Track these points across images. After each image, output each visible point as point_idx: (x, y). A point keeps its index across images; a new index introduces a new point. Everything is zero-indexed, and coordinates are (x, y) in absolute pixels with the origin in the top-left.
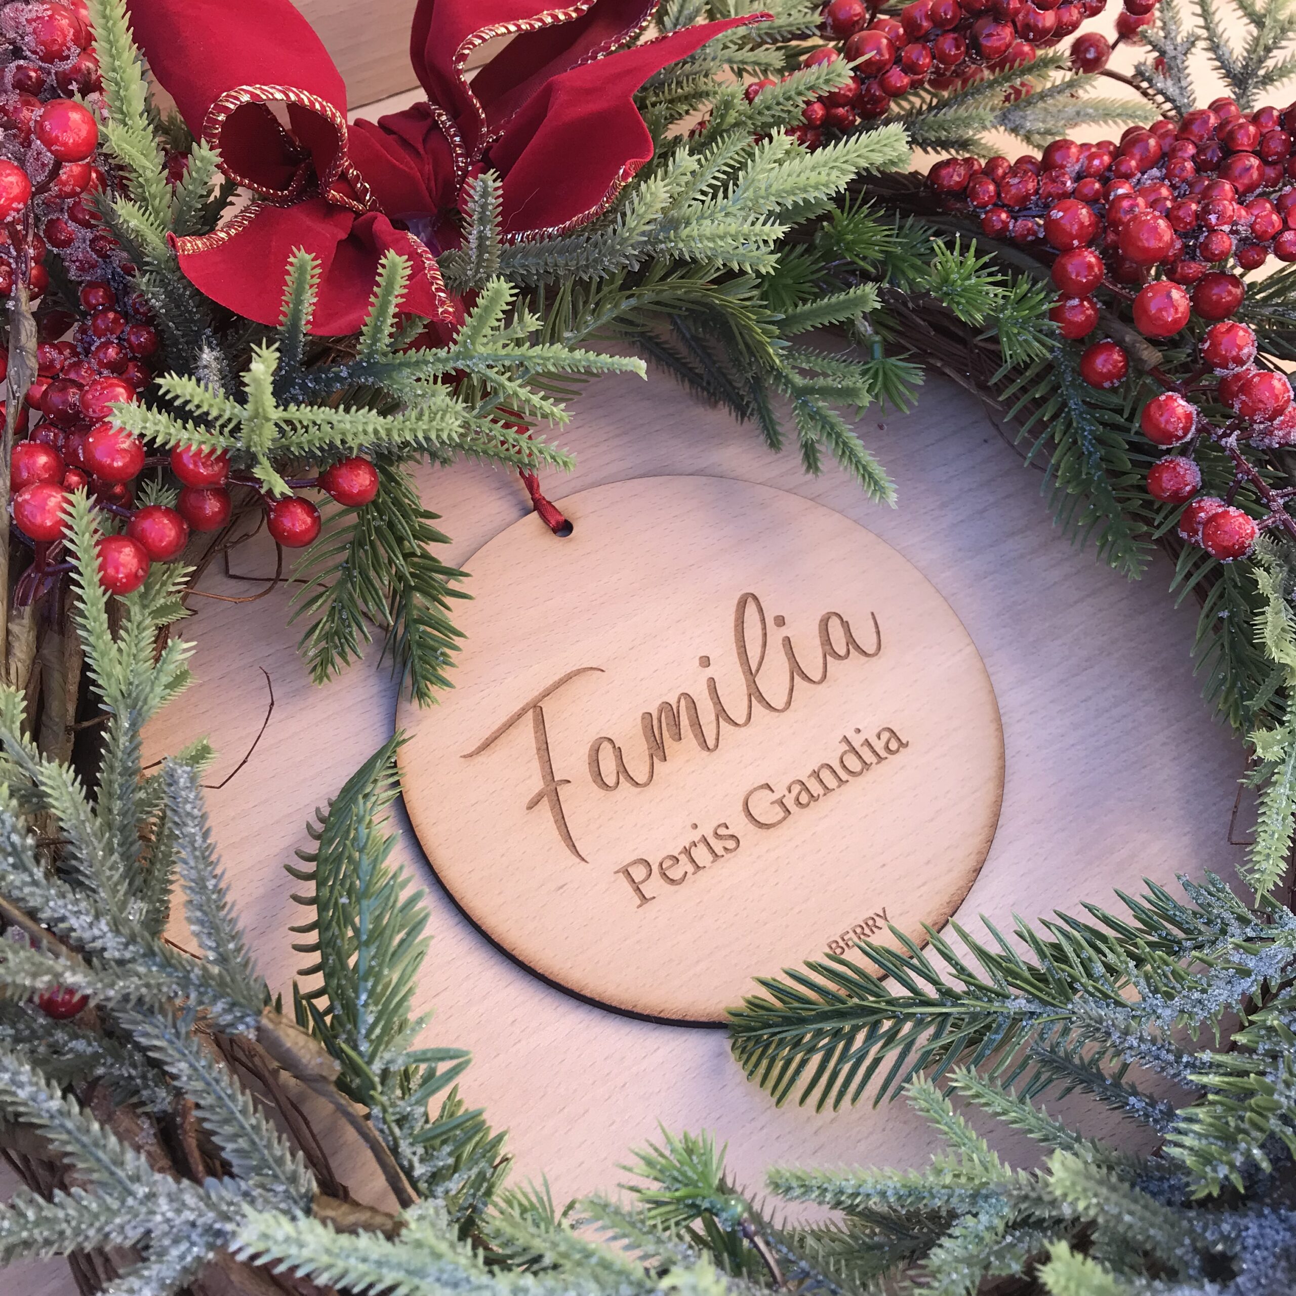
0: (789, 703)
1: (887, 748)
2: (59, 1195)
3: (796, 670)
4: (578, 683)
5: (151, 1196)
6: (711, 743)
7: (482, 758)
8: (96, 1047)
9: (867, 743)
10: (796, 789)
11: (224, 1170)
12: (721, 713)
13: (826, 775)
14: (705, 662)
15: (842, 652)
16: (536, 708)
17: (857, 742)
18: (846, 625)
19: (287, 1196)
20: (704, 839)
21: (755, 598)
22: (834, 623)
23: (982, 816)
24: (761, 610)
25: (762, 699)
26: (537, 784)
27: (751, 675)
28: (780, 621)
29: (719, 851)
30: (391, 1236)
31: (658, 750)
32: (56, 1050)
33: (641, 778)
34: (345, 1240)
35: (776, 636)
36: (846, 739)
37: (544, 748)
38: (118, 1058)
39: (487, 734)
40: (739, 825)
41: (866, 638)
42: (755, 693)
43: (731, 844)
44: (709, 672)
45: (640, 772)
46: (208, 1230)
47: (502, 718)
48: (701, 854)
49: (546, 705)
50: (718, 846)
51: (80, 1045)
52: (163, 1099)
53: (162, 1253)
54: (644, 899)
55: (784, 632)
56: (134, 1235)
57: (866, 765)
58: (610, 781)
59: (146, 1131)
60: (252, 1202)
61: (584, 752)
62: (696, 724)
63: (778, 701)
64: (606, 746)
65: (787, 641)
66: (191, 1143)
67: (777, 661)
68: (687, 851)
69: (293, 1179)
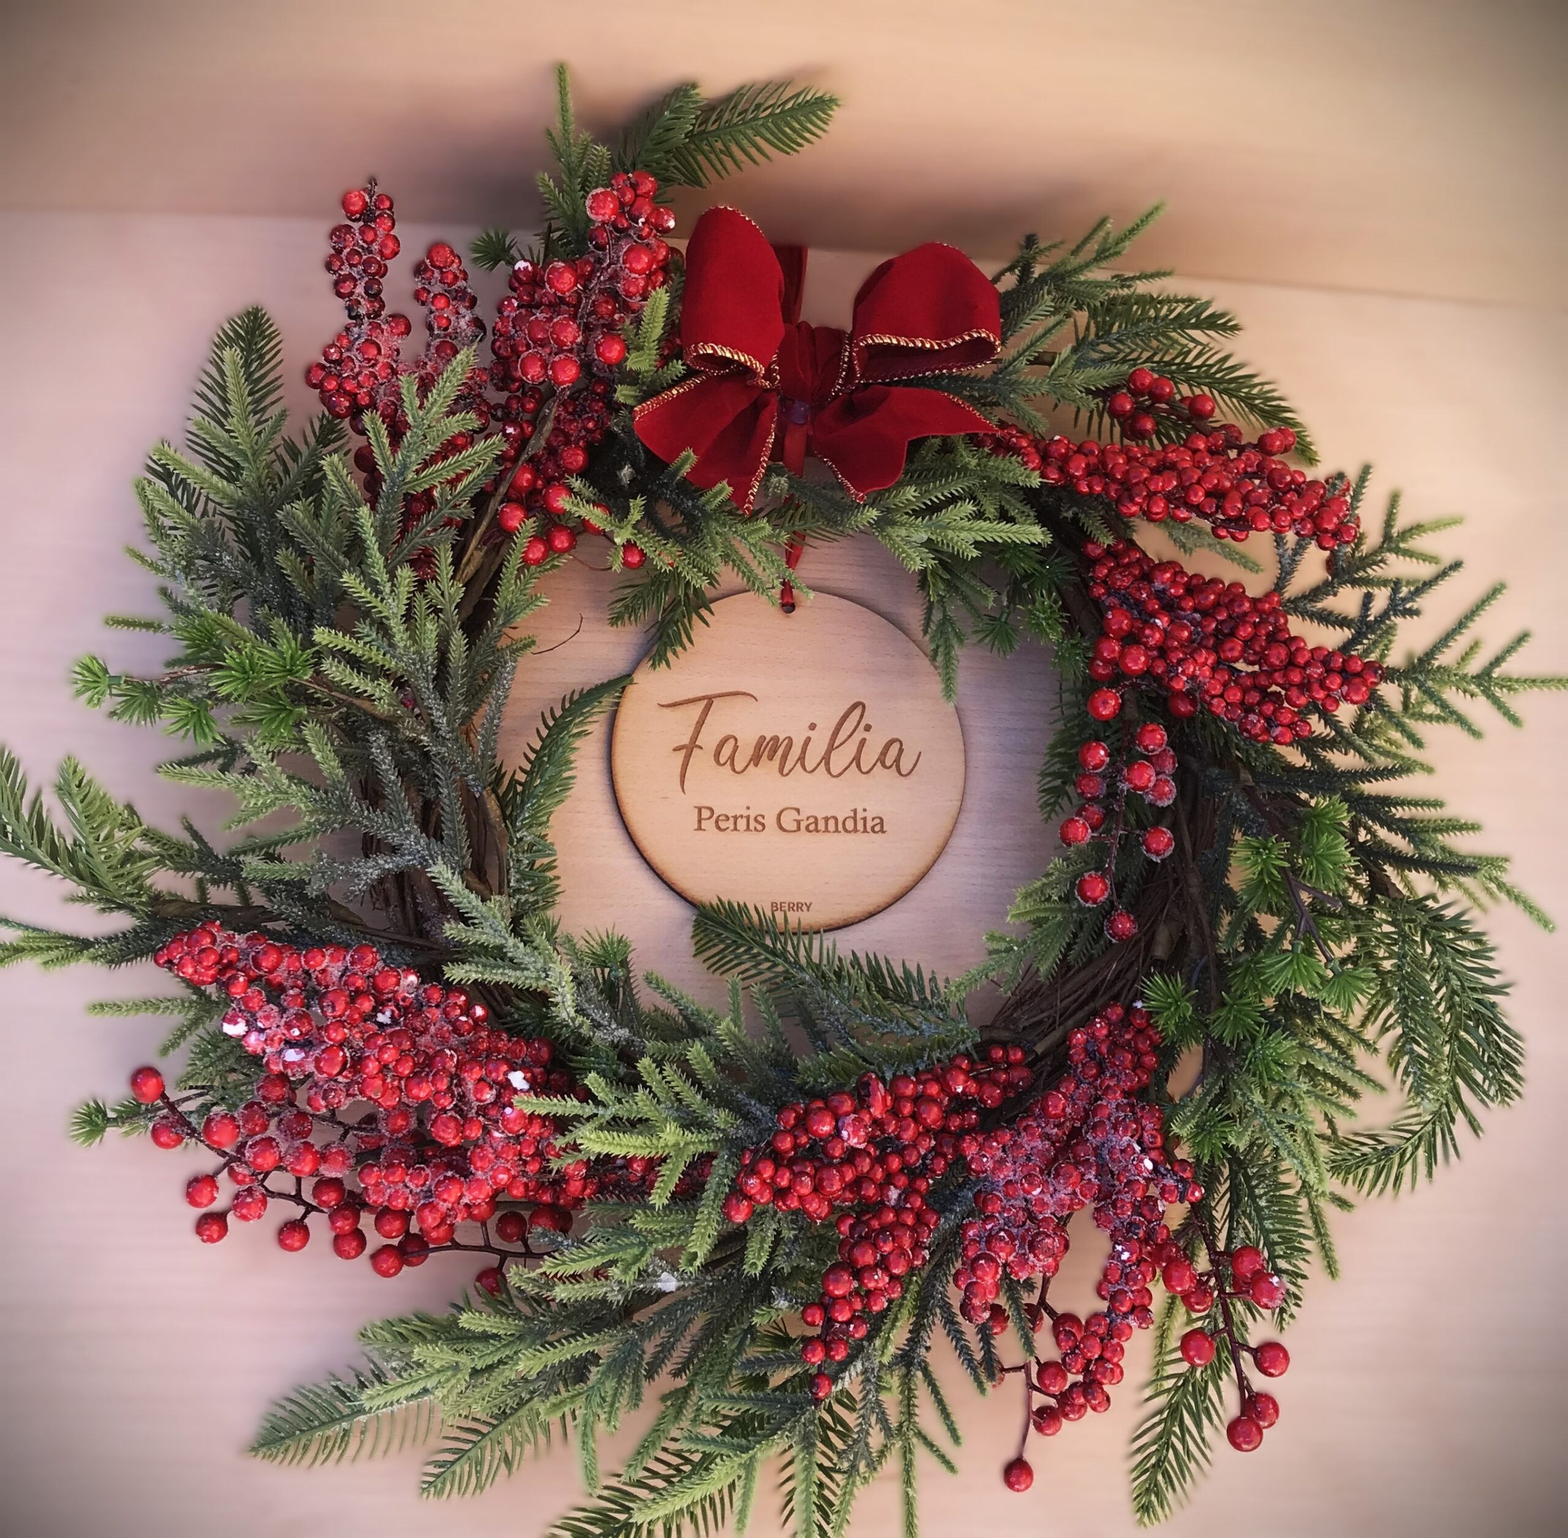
0: (840, 775)
1: (873, 828)
2: (378, 812)
3: (857, 759)
4: (740, 698)
5: (409, 832)
6: (786, 771)
7: (665, 710)
8: (416, 758)
9: (865, 819)
10: (812, 820)
11: (440, 838)
12: (802, 759)
13: (831, 823)
14: (813, 727)
15: (888, 764)
16: (710, 700)
17: (860, 814)
18: (901, 751)
19: (457, 863)
20: (748, 818)
21: (864, 707)
22: (896, 746)
23: (895, 889)
24: (862, 716)
25: (827, 764)
26: (686, 740)
27: (831, 748)
28: (868, 728)
29: (752, 827)
30: (483, 900)
31: (756, 759)
32: (402, 751)
33: (738, 768)
34: (467, 891)
35: (860, 734)
36: (855, 811)
37: (701, 723)
38: (424, 768)
39: (678, 699)
40: (770, 821)
41: (906, 765)
42: (826, 759)
43: (760, 827)
44: (811, 733)
45: (739, 764)
46: (423, 857)
47: (691, 696)
48: (742, 824)
49: (716, 701)
50: (753, 824)
51: (412, 754)
52: (432, 795)
53: (403, 855)
54: (700, 828)
55: (866, 735)
56: (397, 841)
57: (855, 830)
58: (722, 761)
59: (418, 804)
60: (443, 858)
61: (719, 737)
62: (785, 757)
63: (835, 770)
64: (732, 741)
65: (863, 741)
66: (433, 819)
67: (851, 748)
68: (736, 818)
69: (463, 858)
